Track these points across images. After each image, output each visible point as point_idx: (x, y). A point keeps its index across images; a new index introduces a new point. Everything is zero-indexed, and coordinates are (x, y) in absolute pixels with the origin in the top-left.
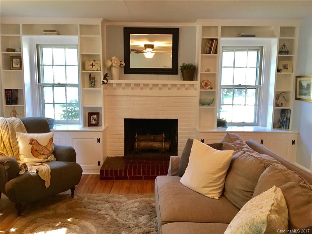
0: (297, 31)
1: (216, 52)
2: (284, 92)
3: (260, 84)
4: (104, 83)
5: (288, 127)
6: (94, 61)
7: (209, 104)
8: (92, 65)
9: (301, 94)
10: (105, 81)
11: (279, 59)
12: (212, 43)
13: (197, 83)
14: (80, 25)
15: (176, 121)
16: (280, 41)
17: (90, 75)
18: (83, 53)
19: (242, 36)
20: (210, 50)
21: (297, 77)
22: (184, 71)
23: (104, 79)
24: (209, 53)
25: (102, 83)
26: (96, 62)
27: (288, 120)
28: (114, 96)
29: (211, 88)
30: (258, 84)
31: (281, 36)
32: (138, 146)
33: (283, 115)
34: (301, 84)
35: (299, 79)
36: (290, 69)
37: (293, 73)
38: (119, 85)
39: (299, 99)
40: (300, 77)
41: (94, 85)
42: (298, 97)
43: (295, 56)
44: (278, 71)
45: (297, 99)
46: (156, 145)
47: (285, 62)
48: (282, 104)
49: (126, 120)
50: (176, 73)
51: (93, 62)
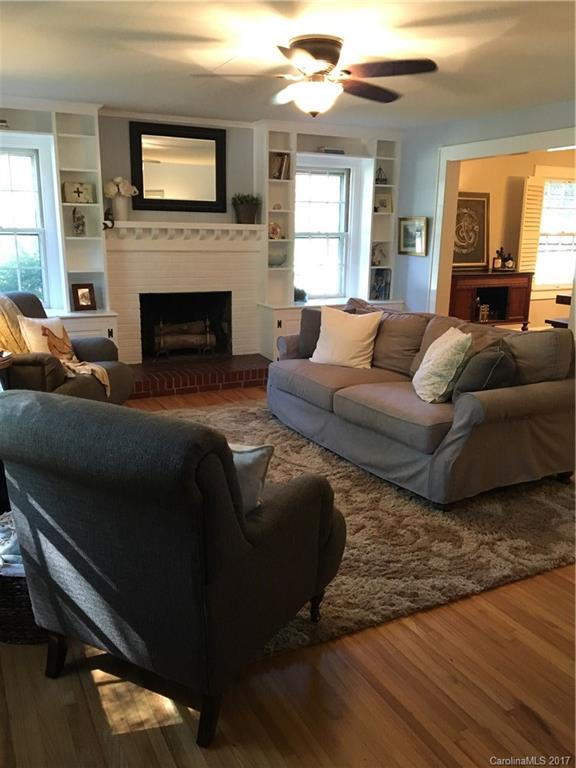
0: (398, 148)
1: (288, 177)
2: (381, 243)
3: (347, 230)
4: (106, 227)
5: (387, 297)
6: (81, 184)
7: (279, 265)
8: (78, 192)
9: (406, 246)
10: (109, 223)
11: (377, 191)
12: (283, 160)
13: (263, 229)
14: (57, 113)
15: (228, 295)
16: (378, 162)
17: (74, 212)
18: (64, 169)
19: (327, 152)
20: (280, 173)
21: (401, 219)
22: (241, 207)
23: (105, 219)
24: (279, 178)
25: (103, 227)
26: (84, 186)
27: (388, 284)
28: (121, 251)
29: (283, 238)
30: (343, 230)
31: (378, 155)
32: (164, 343)
33: (380, 278)
34: (406, 230)
35: (403, 223)
36: (389, 207)
37: (394, 214)
38: (131, 230)
39: (405, 253)
40: (404, 219)
41: (83, 230)
42: (403, 249)
43: (395, 187)
44: (375, 210)
45: (400, 253)
46: (194, 340)
47: (383, 197)
48: (379, 262)
49: (143, 297)
50: (224, 210)
51: (78, 186)
